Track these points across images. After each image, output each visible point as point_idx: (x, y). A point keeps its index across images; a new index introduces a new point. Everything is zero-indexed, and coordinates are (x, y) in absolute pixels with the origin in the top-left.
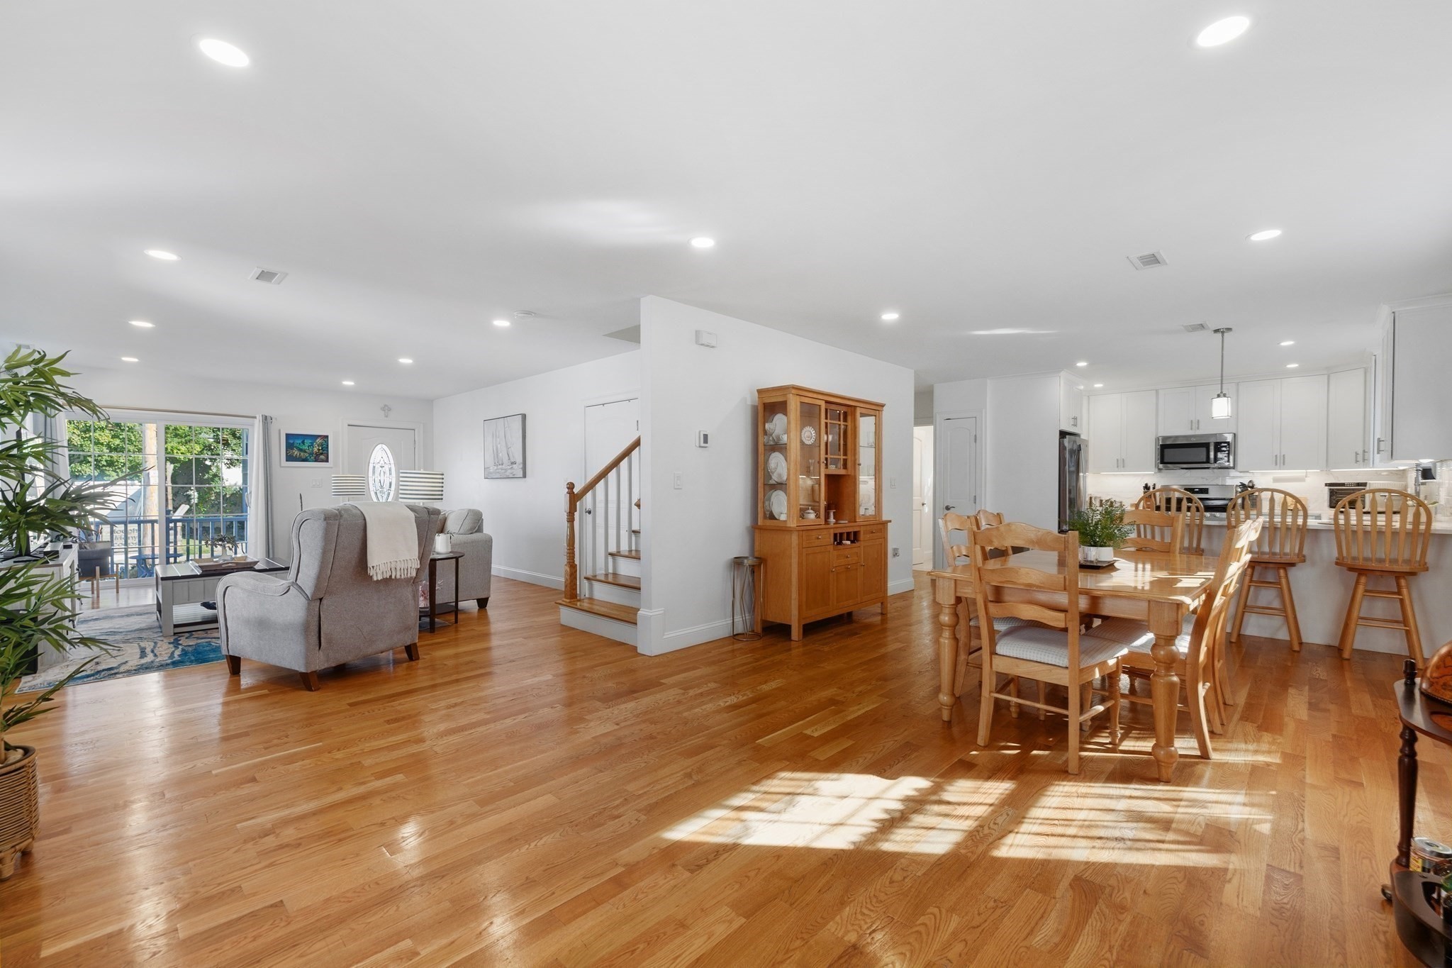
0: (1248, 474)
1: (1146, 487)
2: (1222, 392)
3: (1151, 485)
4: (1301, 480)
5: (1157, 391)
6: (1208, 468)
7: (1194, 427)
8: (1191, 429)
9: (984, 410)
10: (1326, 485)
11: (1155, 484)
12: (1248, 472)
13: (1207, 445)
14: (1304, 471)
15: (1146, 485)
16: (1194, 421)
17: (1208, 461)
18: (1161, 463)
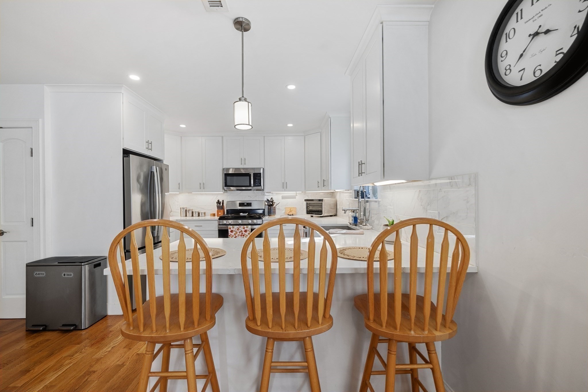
0: (270, 194)
1: (219, 202)
2: (243, 97)
3: (221, 201)
4: (294, 197)
5: (222, 137)
6: (250, 190)
7: (243, 163)
8: (242, 164)
9: (40, 120)
10: (305, 200)
11: (223, 200)
12: (270, 192)
13: (248, 175)
14: (295, 192)
15: (218, 201)
16: (243, 159)
17: (250, 186)
18: (225, 186)
